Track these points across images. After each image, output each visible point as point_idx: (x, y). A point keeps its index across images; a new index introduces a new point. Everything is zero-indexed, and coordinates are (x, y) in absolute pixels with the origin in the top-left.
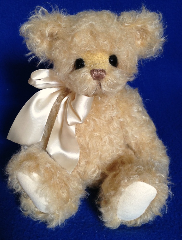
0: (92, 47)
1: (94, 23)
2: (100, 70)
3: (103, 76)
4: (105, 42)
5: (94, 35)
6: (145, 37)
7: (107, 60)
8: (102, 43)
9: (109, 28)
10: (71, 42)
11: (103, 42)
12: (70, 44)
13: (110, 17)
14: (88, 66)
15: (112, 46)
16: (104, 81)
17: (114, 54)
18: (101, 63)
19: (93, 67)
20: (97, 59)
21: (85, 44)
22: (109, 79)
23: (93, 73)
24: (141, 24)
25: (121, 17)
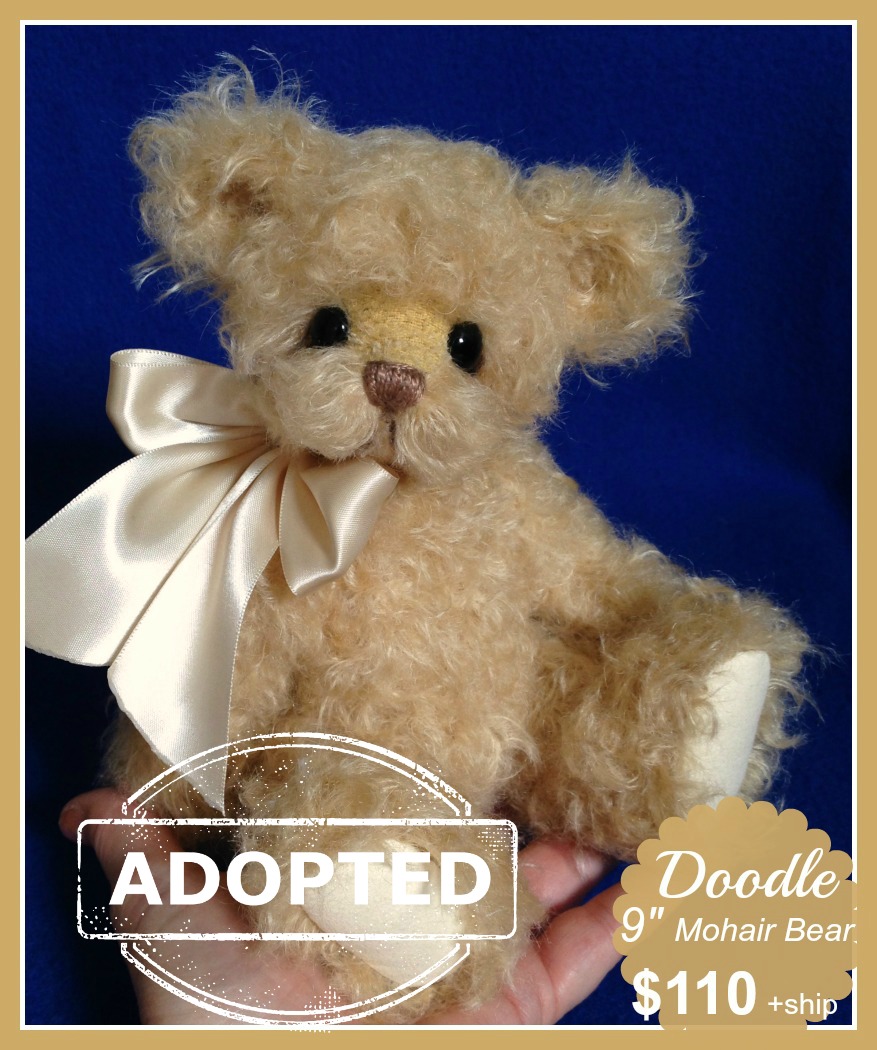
0: (392, 274)
1: (422, 181)
2: (402, 371)
3: (411, 395)
4: (449, 266)
5: (410, 224)
6: (611, 282)
7: (441, 339)
8: (435, 265)
9: (477, 212)
10: (316, 233)
11: (440, 262)
12: (310, 240)
13: (490, 174)
14: (361, 343)
15: (471, 288)
16: (410, 418)
17: (474, 321)
18: (413, 344)
19: (378, 352)
20: (402, 326)
21: (369, 253)
22: (433, 414)
23: (376, 375)
24: (607, 226)
25: (533, 183)
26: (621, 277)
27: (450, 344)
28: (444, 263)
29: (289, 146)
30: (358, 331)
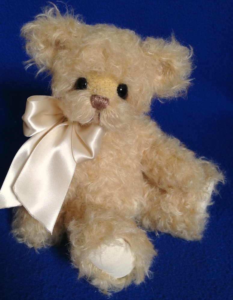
0: (100, 68)
1: (110, 40)
3: (104, 105)
5: (106, 54)
6: (168, 73)
8: (113, 66)
9: (127, 51)
10: (78, 55)
12: (75, 57)
13: (132, 39)
14: (91, 89)
15: (124, 73)
16: (104, 112)
17: (125, 84)
19: (95, 92)
20: (103, 84)
21: (93, 62)
22: (111, 111)
23: (94, 99)
24: (167, 57)
25: (146, 42)
26: (171, 73)
27: (117, 90)
28: (116, 66)
29: (71, 30)
30: (90, 85)
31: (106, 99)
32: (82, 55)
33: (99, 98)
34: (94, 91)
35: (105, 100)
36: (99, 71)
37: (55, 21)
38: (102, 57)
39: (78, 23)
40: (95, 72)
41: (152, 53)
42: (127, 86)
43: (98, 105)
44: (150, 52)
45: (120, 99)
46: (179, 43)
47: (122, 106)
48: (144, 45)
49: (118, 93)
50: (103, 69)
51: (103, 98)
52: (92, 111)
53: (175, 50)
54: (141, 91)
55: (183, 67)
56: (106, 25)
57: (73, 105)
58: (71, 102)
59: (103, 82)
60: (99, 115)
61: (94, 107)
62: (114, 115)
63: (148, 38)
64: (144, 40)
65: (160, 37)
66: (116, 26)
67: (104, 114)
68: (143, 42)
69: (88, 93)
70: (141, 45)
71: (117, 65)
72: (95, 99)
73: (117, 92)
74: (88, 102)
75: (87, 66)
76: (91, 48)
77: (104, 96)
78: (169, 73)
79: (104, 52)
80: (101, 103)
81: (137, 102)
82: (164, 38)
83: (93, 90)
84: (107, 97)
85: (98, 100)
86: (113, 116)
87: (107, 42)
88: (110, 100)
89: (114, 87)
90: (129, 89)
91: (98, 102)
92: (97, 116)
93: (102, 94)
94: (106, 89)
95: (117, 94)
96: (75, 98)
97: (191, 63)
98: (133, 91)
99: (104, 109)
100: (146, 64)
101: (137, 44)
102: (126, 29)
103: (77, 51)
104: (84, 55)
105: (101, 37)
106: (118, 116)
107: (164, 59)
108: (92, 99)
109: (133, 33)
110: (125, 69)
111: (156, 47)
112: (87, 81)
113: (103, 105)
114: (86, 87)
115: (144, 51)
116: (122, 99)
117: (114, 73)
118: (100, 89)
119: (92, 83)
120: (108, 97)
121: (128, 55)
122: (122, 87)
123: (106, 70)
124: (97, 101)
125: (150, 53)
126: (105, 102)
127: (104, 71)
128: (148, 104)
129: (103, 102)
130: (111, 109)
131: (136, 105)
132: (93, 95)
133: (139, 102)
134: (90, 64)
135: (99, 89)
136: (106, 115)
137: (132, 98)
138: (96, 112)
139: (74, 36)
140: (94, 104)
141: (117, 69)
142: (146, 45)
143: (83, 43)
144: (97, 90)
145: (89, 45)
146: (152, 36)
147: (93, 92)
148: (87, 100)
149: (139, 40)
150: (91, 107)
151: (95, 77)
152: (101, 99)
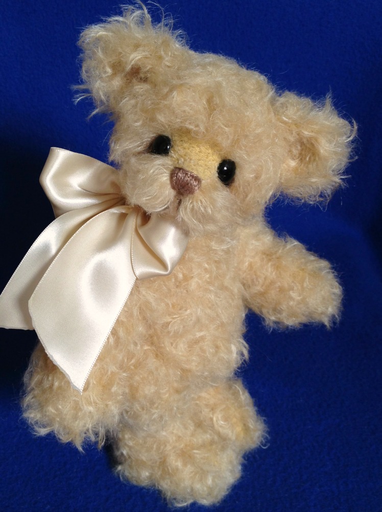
0: (197, 126)
1: (224, 84)
3: (192, 188)
4: (227, 129)
5: (212, 103)
6: (307, 159)
9: (247, 106)
10: (165, 97)
12: (161, 99)
13: (260, 89)
14: (175, 157)
16: (189, 200)
19: (182, 163)
20: (197, 153)
21: (189, 113)
23: (177, 174)
24: (313, 132)
25: (282, 100)
26: (312, 158)
27: (219, 168)
28: (225, 128)
29: (162, 53)
30: (174, 150)
31: (197, 179)
32: (173, 98)
33: (187, 174)
34: (180, 162)
35: (195, 180)
36: (195, 129)
37: (138, 34)
38: (205, 108)
39: (177, 46)
40: (188, 132)
41: (289, 119)
42: (236, 165)
43: (181, 186)
44: (286, 117)
45: (219, 184)
46: (336, 112)
47: (221, 196)
48: (278, 104)
49: (219, 174)
50: (202, 129)
51: (193, 176)
52: (169, 193)
53: (327, 123)
54: (257, 178)
55: (335, 153)
56: (222, 57)
57: (141, 177)
58: (138, 171)
59: (198, 149)
60: (180, 203)
61: (173, 188)
62: (205, 208)
63: (287, 92)
64: (280, 95)
65: (307, 95)
66: (238, 63)
67: (188, 203)
68: (278, 98)
69: (170, 163)
70: (272, 102)
71: (226, 126)
72: (179, 174)
73: (217, 171)
74: (165, 178)
75: (176, 118)
76: (189, 89)
77: (195, 173)
78: (310, 158)
79: (210, 101)
80: (188, 184)
81: (247, 196)
82: (314, 99)
83: (178, 160)
84: (199, 176)
85: (183, 178)
86: (202, 209)
87: (218, 85)
88: (203, 182)
89: (214, 162)
90: (238, 171)
91: (183, 181)
92: (176, 204)
93: (192, 169)
94: (201, 162)
95: (217, 175)
96: (146, 166)
97: (350, 150)
98: (244, 175)
99: (190, 196)
100: (275, 135)
101: (266, 99)
102: (253, 71)
103: (166, 90)
104: (177, 98)
105: (210, 74)
106: (210, 212)
107: (306, 133)
108: (174, 174)
109: (264, 80)
110: (238, 136)
111: (298, 110)
112: (172, 143)
113: (189, 187)
114: (168, 153)
115: (276, 112)
116: (222, 184)
117: (219, 139)
118: (191, 159)
119: (179, 148)
120: (201, 176)
121: (248, 113)
122: (227, 165)
123: (207, 130)
124: (181, 178)
125: (285, 119)
126: (195, 183)
127: (203, 133)
128: (263, 202)
129: (192, 182)
130: (201, 198)
131: (244, 200)
132: (176, 168)
133: (250, 196)
134: (183, 115)
135: (189, 160)
136: (191, 206)
137: (240, 187)
138: (175, 197)
139: (166, 65)
140: (176, 183)
141: (226, 132)
142: (282, 104)
143: (179, 78)
144: (185, 160)
145: (188, 84)
146: (294, 91)
147: (178, 163)
148: (166, 175)
149: (272, 93)
150: (169, 186)
151: (186, 139)
152: (188, 177)
